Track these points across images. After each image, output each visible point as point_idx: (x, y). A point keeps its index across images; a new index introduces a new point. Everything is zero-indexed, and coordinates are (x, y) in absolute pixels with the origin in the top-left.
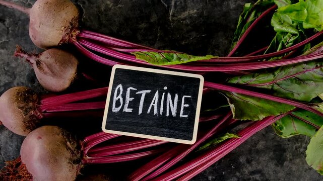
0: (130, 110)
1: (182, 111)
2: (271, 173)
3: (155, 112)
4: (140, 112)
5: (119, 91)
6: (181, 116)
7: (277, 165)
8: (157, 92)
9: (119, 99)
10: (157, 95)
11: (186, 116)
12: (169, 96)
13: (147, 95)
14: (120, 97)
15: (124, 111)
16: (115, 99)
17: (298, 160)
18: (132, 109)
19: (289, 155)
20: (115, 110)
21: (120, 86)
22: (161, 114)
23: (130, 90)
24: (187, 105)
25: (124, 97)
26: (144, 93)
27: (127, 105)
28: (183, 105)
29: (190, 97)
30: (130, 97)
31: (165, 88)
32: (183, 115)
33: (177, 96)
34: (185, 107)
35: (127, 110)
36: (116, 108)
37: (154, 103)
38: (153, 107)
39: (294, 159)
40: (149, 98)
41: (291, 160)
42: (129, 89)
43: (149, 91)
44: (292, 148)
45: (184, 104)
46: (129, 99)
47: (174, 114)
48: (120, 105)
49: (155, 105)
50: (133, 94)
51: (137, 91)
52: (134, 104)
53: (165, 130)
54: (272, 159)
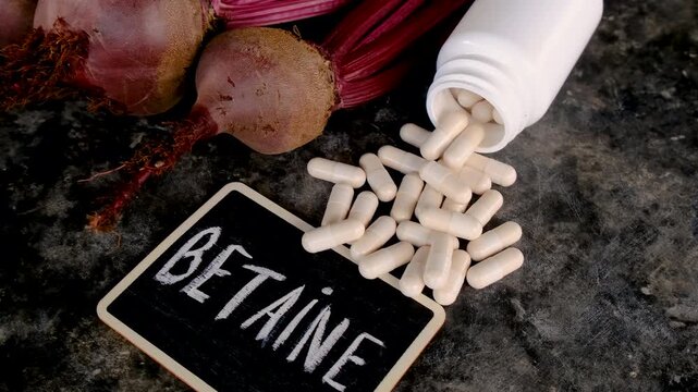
0: (200, 297)
1: (335, 369)
3: (264, 334)
4: (223, 314)
5: (206, 239)
6: (327, 378)
8: (300, 289)
9: (192, 258)
10: (294, 295)
12: (325, 314)
13: (270, 280)
14: (198, 254)
15: (185, 290)
16: (184, 251)
18: (207, 297)
20: (165, 277)
21: (216, 232)
22: (276, 346)
23: (236, 251)
24: (359, 361)
25: (208, 258)
26: (264, 274)
27: (200, 281)
28: (348, 355)
29: (381, 343)
30: (222, 268)
31: (327, 291)
32: (335, 379)
33: (345, 323)
34: (349, 363)
35: (194, 292)
36: (169, 275)
37: (274, 311)
38: (266, 318)
40: (269, 292)
42: (231, 248)
43: (279, 277)
45: (354, 354)
46: (216, 268)
47: (310, 364)
48: (186, 272)
49: (274, 319)
50: (234, 262)
51: (250, 262)
52: (220, 290)
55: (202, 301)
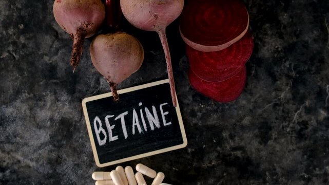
0: (116, 138)
1: (164, 120)
2: (253, 150)
3: (140, 130)
4: (126, 136)
5: (98, 123)
6: (165, 125)
7: (260, 143)
8: (134, 111)
9: (101, 131)
10: (135, 113)
11: (170, 123)
12: (147, 110)
13: (126, 117)
14: (101, 129)
15: (110, 141)
16: (97, 132)
17: (283, 140)
18: (117, 136)
19: (274, 134)
20: (102, 143)
21: (97, 119)
22: (146, 130)
23: (108, 118)
24: (167, 113)
25: (105, 127)
26: (122, 116)
27: (111, 134)
28: (163, 114)
29: (166, 104)
30: (111, 126)
31: (140, 104)
32: (167, 123)
33: (154, 108)
34: (165, 116)
35: (113, 139)
36: (102, 141)
37: (135, 122)
38: (136, 126)
39: (278, 138)
40: (129, 120)
41: (276, 139)
42: (106, 118)
43: (126, 113)
44: (279, 126)
45: (164, 112)
46: (110, 128)
47: (158, 125)
48: (104, 136)
49: (138, 124)
50: (112, 121)
51: (115, 117)
52: (117, 131)
54: (256, 136)
55: (117, 139)
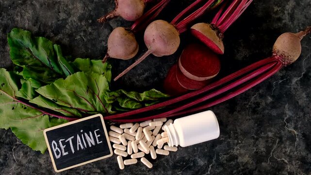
0: (67, 153)
1: (97, 140)
3: (82, 147)
4: (73, 152)
5: (54, 145)
6: (98, 143)
8: (78, 135)
9: (57, 150)
10: (78, 137)
11: (101, 142)
12: (86, 134)
13: (72, 139)
14: (57, 148)
15: (63, 155)
16: (55, 150)
20: (58, 157)
21: (54, 142)
22: (86, 147)
24: (99, 136)
25: (59, 147)
26: (70, 139)
27: (63, 151)
28: (97, 137)
29: (98, 130)
31: (82, 131)
33: (90, 133)
34: (98, 137)
35: (65, 154)
38: (79, 145)
40: (75, 142)
42: (60, 141)
43: (73, 137)
45: (97, 135)
46: (63, 147)
47: (94, 144)
48: (59, 153)
49: (80, 144)
50: (63, 143)
51: (66, 140)
52: (68, 149)
53: (93, 155)
